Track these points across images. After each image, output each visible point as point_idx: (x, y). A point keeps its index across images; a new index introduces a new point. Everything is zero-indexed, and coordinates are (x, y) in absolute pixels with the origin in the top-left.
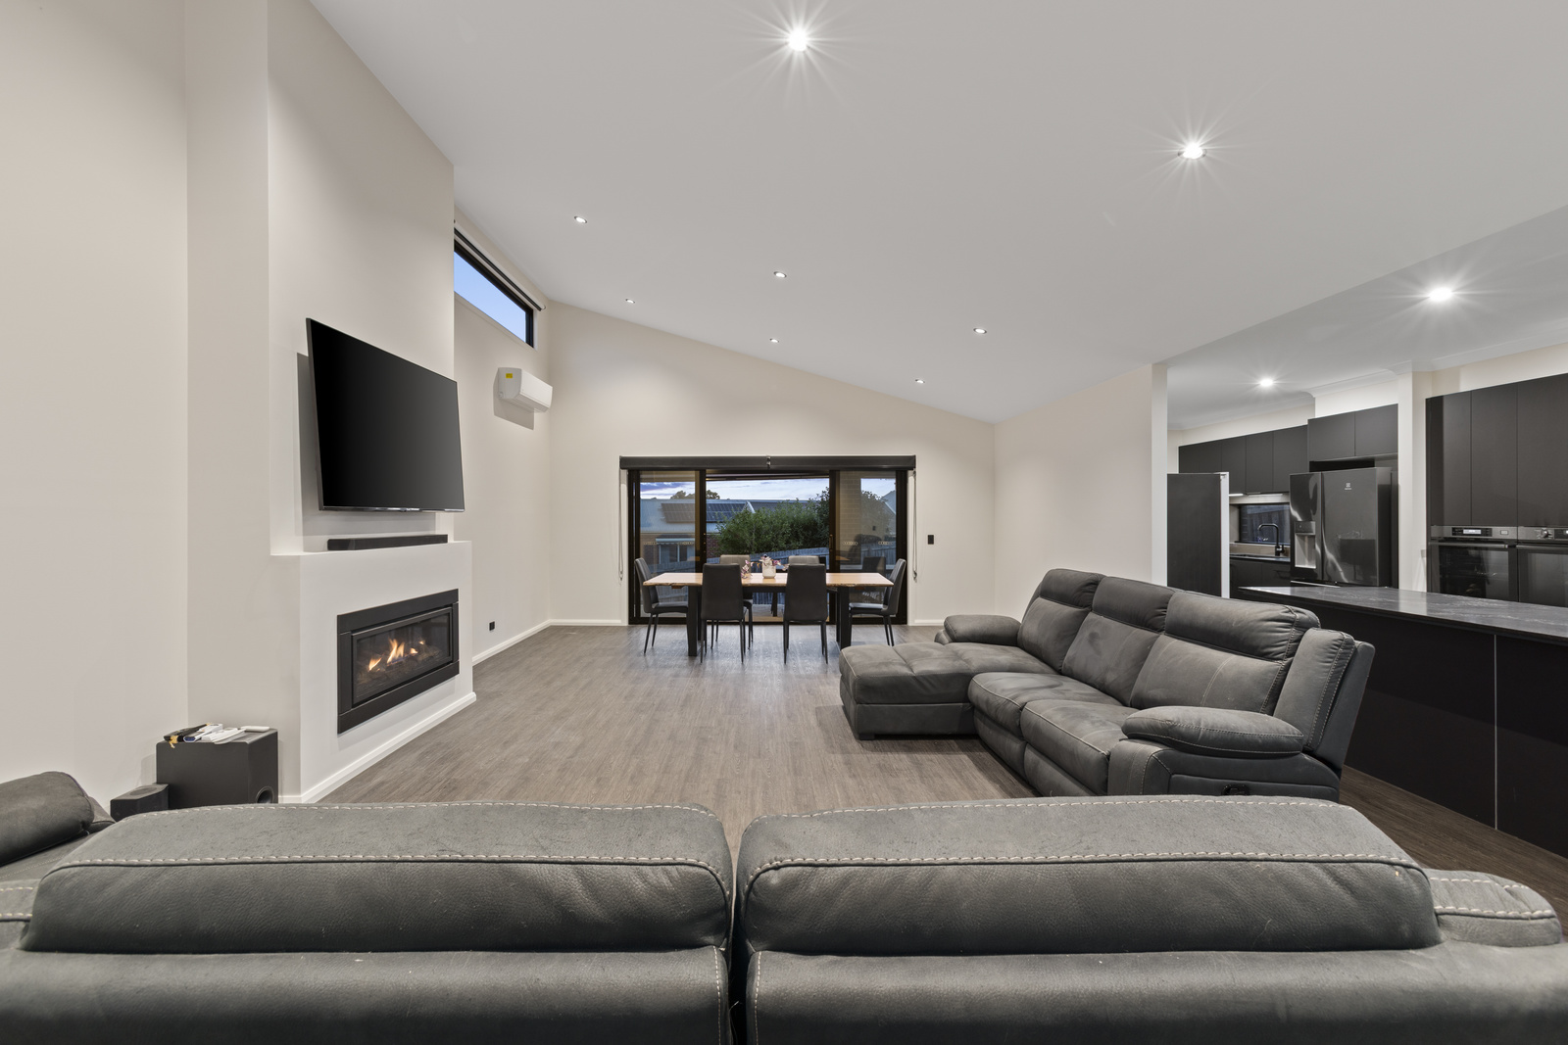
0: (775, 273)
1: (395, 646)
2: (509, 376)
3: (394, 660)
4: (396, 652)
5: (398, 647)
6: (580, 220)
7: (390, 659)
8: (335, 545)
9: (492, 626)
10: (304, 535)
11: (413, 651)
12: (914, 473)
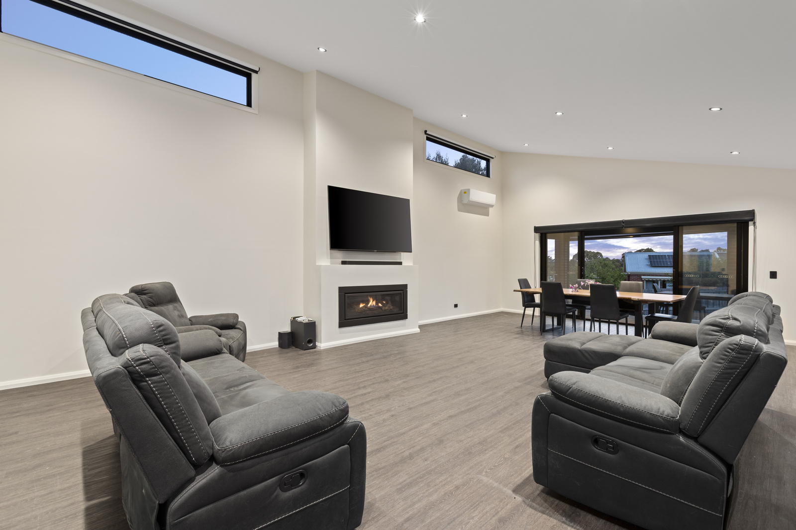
0: (556, 113)
1: (371, 300)
2: (465, 193)
3: (371, 306)
4: (372, 303)
5: (373, 301)
6: (464, 116)
7: (369, 305)
8: (344, 263)
9: (456, 306)
10: (331, 258)
11: (380, 305)
12: (754, 223)
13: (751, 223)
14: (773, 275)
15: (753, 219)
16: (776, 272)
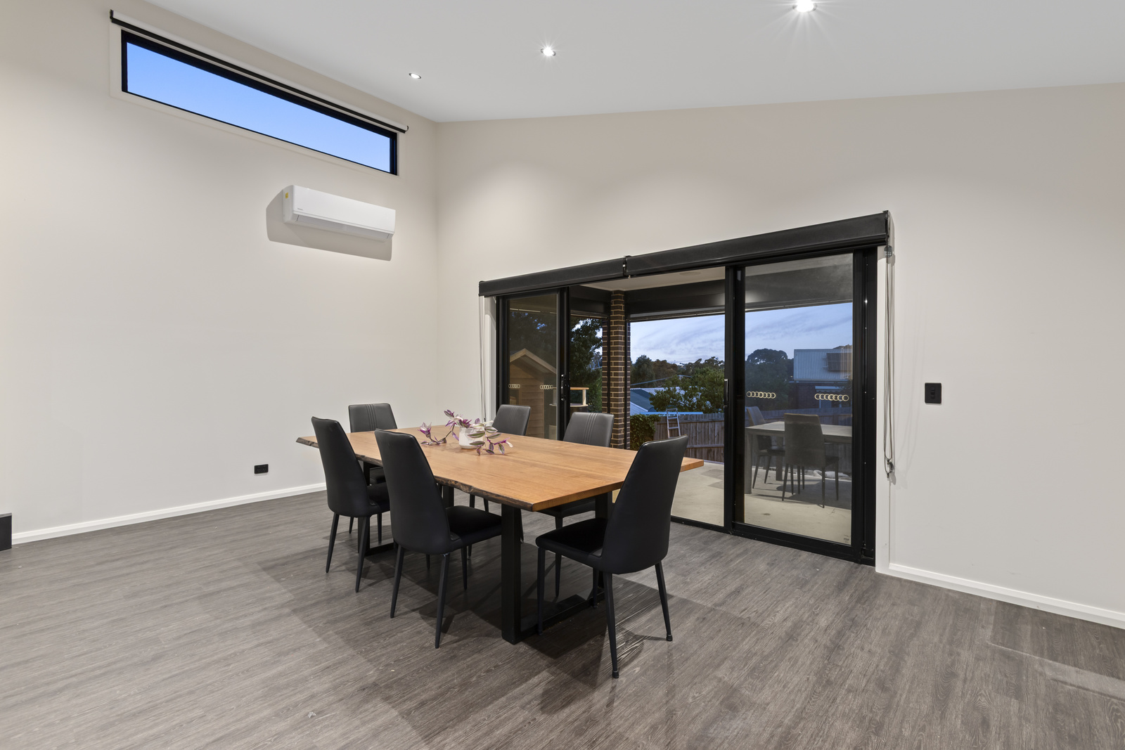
2: (286, 195)
12: (889, 250)
13: (881, 250)
14: (933, 393)
15: (884, 240)
16: (939, 386)
